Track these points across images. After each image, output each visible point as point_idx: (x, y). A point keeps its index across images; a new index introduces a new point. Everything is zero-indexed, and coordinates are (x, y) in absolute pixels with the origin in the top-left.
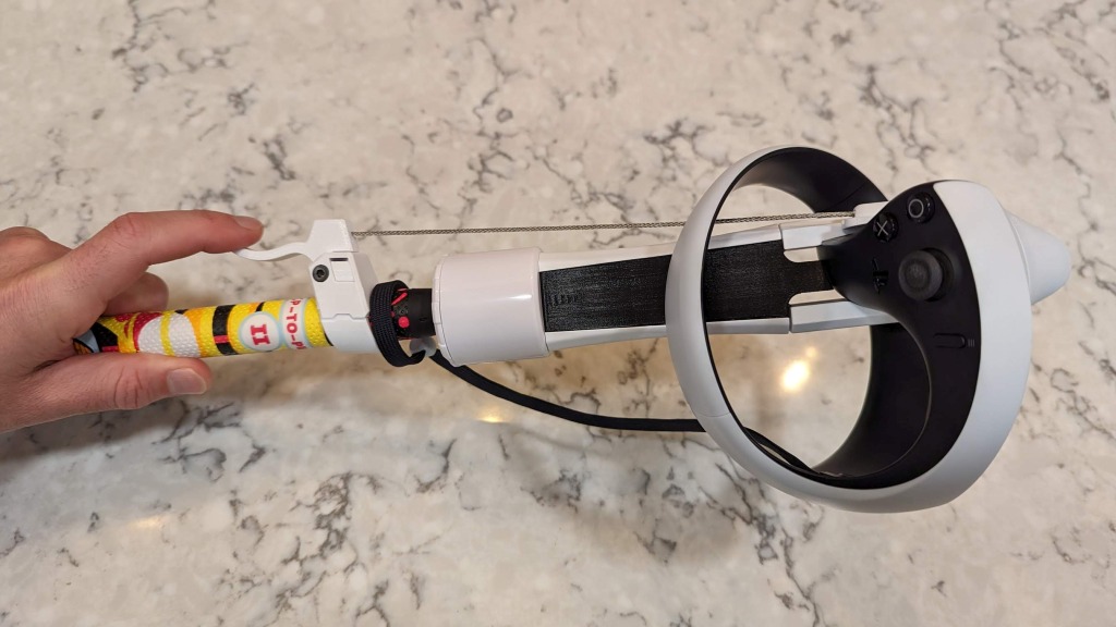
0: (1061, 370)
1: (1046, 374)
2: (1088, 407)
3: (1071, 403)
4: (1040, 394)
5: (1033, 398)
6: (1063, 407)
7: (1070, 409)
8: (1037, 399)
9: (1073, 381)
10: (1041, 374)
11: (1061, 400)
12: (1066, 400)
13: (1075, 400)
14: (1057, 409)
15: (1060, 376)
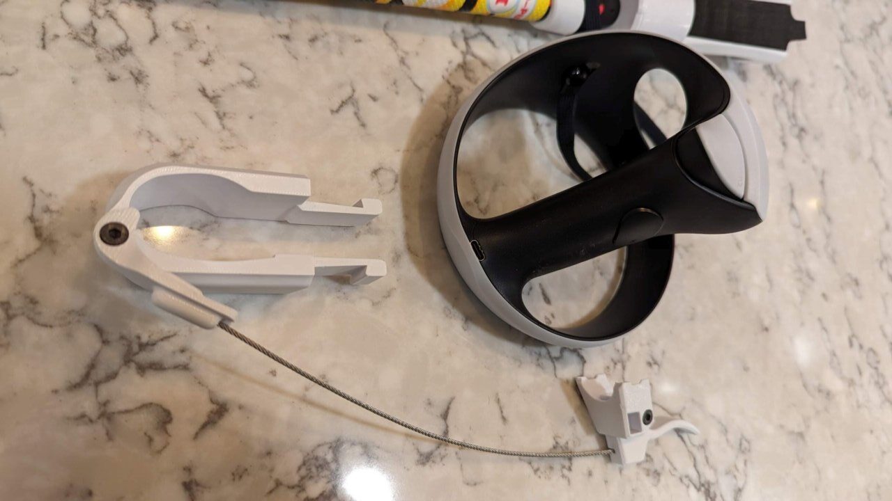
12: (874, 375)
13: (878, 375)
14: (870, 383)
15: (871, 354)
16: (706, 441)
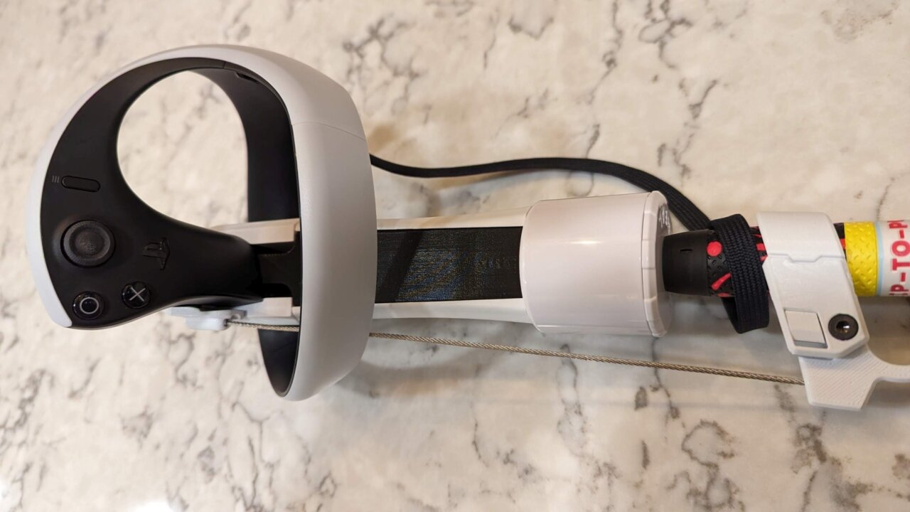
0: (715, 425)
1: (684, 426)
2: (730, 501)
3: (702, 485)
4: (653, 455)
5: (639, 458)
6: (683, 487)
7: (694, 493)
8: (646, 462)
9: (727, 449)
10: (675, 424)
11: (686, 475)
12: (693, 476)
13: (711, 482)
14: (672, 487)
15: (706, 434)
16: (279, 462)
